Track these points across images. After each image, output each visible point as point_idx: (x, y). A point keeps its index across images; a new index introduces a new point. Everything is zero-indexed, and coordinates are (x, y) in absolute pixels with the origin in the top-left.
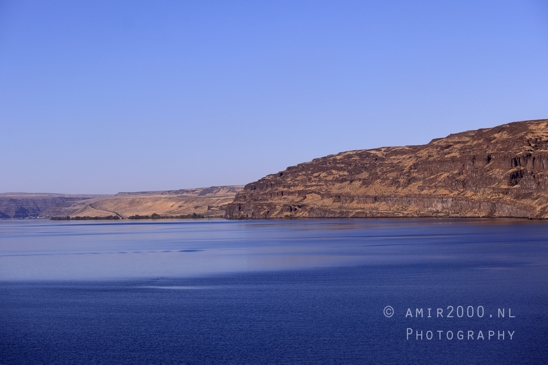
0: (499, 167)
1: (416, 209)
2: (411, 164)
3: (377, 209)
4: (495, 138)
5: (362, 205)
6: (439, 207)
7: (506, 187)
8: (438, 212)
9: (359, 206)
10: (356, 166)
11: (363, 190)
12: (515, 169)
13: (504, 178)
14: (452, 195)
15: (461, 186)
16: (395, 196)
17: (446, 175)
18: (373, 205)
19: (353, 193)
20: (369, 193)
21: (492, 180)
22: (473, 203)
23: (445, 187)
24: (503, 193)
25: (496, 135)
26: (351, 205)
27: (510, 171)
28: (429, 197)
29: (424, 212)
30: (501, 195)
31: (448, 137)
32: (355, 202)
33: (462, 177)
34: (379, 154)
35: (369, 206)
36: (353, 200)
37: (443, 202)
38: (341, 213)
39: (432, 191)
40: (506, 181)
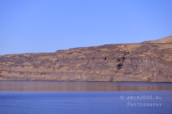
0: (111, 62)
1: (67, 78)
2: (55, 60)
3: (45, 78)
4: (101, 51)
5: (36, 76)
6: (79, 77)
7: (116, 70)
8: (78, 79)
9: (35, 76)
10: (18, 60)
11: (35, 70)
12: (119, 63)
13: (115, 66)
14: (84, 72)
15: (88, 69)
16: (55, 73)
17: (79, 65)
18: (41, 76)
19: (31, 71)
20: (38, 71)
21: (108, 67)
22: (102, 76)
23: (81, 69)
24: (115, 72)
25: (102, 49)
26: (31, 76)
27: (117, 64)
28: (73, 73)
29: (71, 79)
30: (115, 73)
31: (69, 50)
32: (32, 75)
33: (88, 66)
34: (27, 56)
35: (39, 76)
36: (31, 74)
37: (80, 75)
38: (27, 79)
39: (74, 71)
40: (116, 67)
